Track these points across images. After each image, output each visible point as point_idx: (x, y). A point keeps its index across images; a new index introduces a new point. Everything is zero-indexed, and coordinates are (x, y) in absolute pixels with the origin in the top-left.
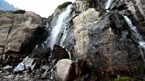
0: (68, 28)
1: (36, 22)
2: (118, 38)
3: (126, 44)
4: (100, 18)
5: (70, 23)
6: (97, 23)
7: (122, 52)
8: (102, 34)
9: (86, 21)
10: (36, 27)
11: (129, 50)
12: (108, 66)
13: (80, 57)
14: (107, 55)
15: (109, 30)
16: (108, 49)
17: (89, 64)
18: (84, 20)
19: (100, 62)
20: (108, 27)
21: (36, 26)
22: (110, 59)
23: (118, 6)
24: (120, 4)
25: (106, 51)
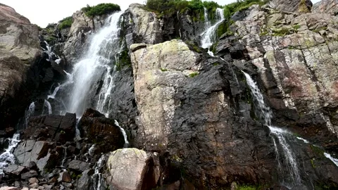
0: (115, 69)
1: (29, 41)
2: (237, 115)
3: (251, 128)
4: (199, 67)
5: (120, 58)
6: (193, 75)
7: (244, 142)
8: (205, 102)
9: (165, 65)
10: (33, 57)
11: (256, 141)
12: (215, 167)
13: (152, 143)
14: (214, 144)
15: (219, 96)
16: (217, 133)
17: (175, 160)
18: (160, 61)
19: (199, 157)
20: (218, 91)
21: (33, 53)
22: (221, 154)
23: (232, 49)
24: (237, 47)
25: (211, 137)
